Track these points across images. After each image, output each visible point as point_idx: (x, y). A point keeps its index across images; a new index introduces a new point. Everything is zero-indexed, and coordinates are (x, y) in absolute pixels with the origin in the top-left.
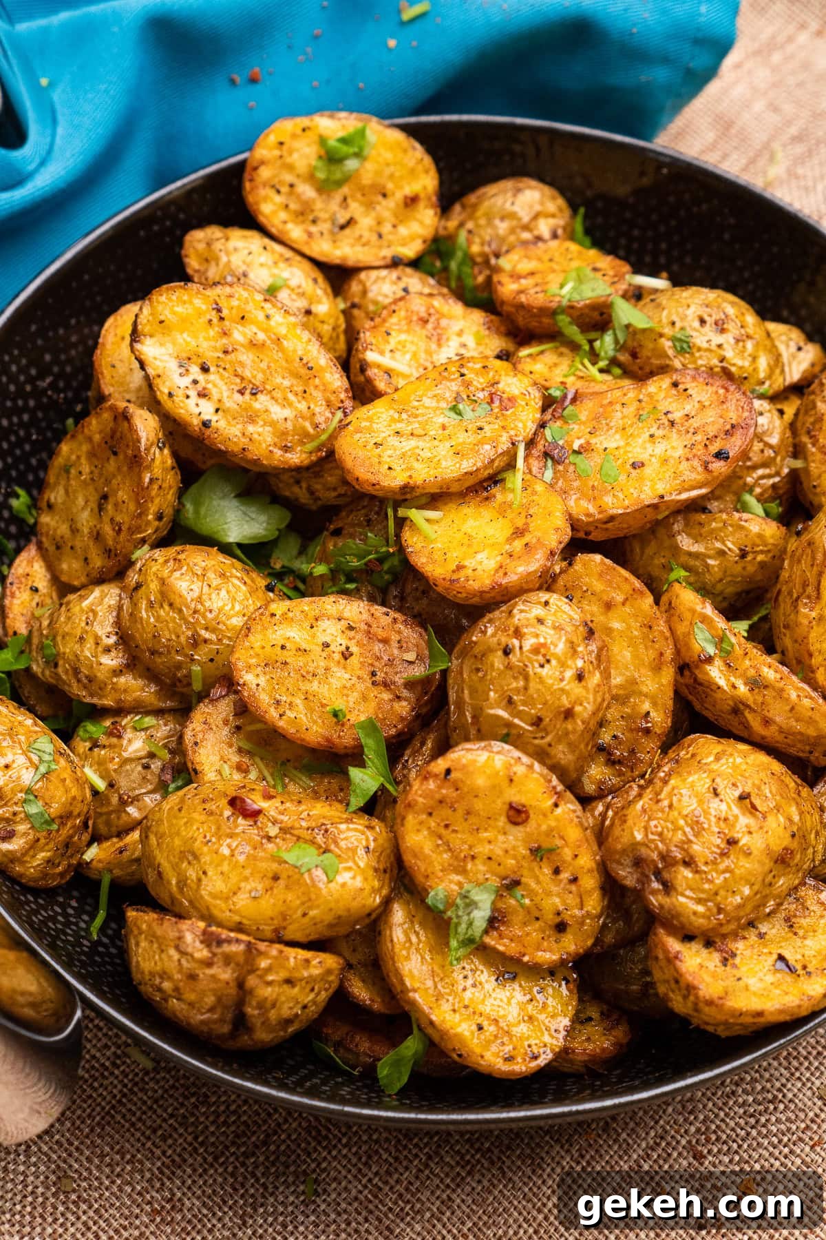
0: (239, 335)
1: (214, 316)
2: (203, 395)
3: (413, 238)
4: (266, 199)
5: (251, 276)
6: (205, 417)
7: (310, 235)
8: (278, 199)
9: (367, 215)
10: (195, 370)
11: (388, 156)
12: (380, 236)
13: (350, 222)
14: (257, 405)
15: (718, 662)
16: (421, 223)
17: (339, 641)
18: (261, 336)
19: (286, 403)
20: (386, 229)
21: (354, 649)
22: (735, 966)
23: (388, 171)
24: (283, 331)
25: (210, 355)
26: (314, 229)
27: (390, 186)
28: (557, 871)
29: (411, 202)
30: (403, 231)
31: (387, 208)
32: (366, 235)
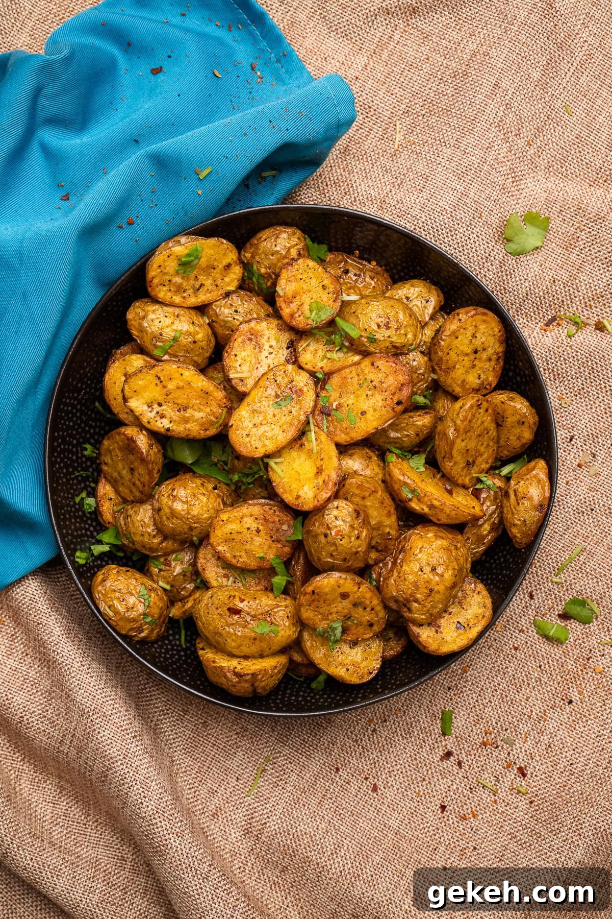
0: (171, 386)
1: (158, 382)
2: (162, 417)
3: (232, 281)
4: (160, 291)
5: (164, 334)
6: (167, 426)
7: (184, 298)
8: (165, 289)
9: (208, 279)
10: (156, 406)
11: (212, 252)
12: (217, 286)
13: (202, 285)
14: (187, 415)
15: (415, 500)
16: (235, 273)
17: (254, 526)
18: (181, 384)
19: (200, 410)
20: (219, 282)
21: (261, 528)
22: (441, 633)
23: (213, 258)
24: (189, 379)
25: (160, 399)
26: (185, 295)
27: (216, 264)
28: (365, 608)
29: (228, 266)
30: (227, 279)
31: (216, 273)
32: (210, 288)
